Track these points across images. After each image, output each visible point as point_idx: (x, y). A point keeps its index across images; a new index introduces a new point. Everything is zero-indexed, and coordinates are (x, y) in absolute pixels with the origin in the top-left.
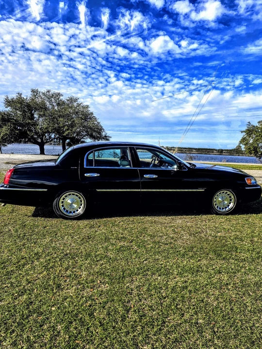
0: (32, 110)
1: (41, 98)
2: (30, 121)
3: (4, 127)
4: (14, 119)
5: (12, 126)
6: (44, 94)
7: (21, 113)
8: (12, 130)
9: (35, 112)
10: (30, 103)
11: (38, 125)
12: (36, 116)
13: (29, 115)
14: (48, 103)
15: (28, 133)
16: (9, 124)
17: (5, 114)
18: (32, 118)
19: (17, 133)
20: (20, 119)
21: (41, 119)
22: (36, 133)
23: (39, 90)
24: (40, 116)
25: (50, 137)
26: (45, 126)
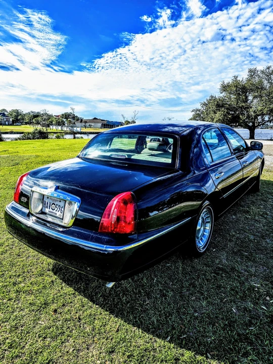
0: (247, 92)
1: (259, 77)
2: (243, 104)
3: (218, 112)
4: (227, 104)
5: (226, 110)
6: (263, 72)
7: (235, 97)
8: (225, 115)
9: (249, 93)
10: (246, 85)
11: (251, 108)
12: (250, 98)
13: (244, 97)
14: (265, 82)
15: (241, 116)
16: (223, 109)
17: (220, 100)
18: (246, 100)
19: (230, 118)
20: (234, 104)
21: (255, 101)
22: (248, 117)
23: (258, 69)
24: (255, 97)
25: (263, 120)
26: (259, 108)
